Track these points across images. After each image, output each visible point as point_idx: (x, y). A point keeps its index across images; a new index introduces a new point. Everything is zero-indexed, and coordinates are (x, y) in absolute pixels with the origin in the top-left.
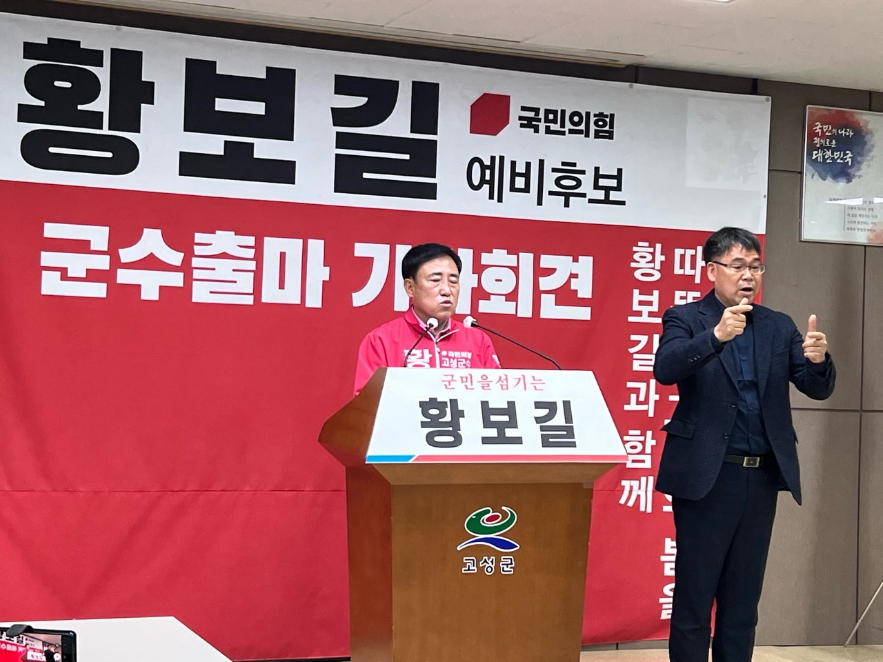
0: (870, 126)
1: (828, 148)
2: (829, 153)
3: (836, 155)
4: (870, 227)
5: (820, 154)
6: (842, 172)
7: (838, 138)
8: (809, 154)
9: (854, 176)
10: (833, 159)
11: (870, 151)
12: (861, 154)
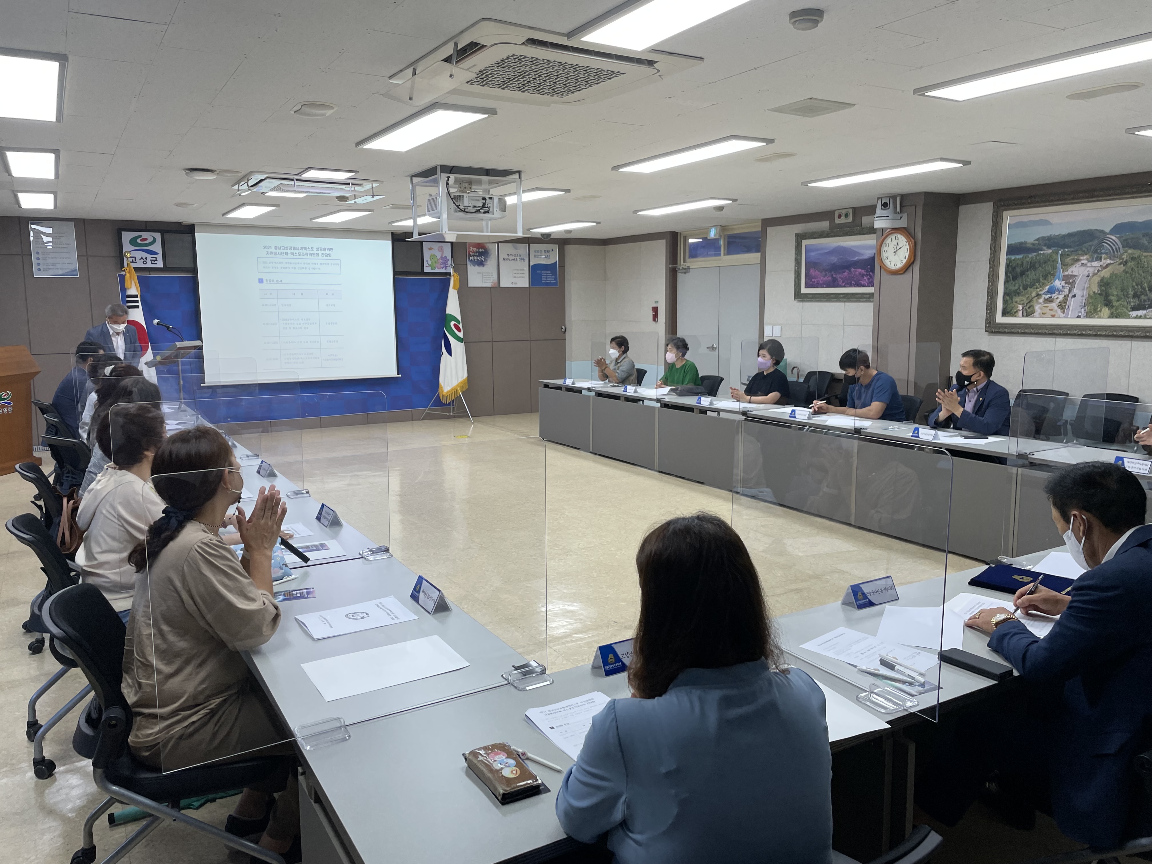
0: (490, 248)
2: (476, 257)
3: (478, 258)
4: (492, 281)
5: (473, 258)
6: (481, 264)
7: (479, 252)
8: (469, 258)
9: (485, 265)
10: (478, 261)
11: (490, 256)
12: (487, 257)
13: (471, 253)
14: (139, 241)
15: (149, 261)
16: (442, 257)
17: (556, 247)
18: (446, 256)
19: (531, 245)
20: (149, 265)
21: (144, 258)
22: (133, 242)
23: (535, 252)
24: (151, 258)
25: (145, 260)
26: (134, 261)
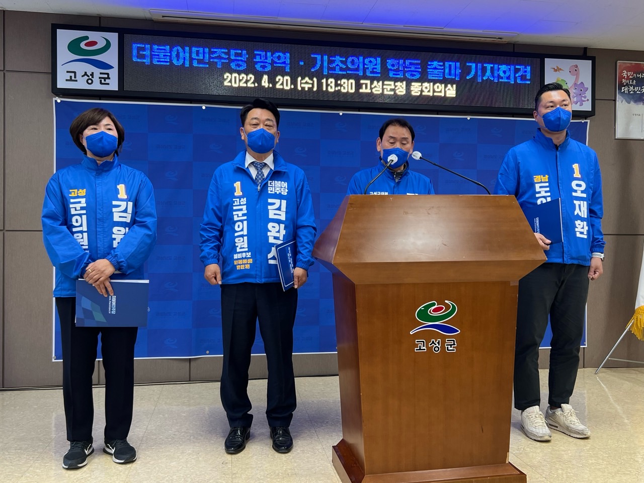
1: (631, 85)
2: (632, 88)
3: (636, 89)
5: (626, 89)
6: (640, 99)
7: (637, 79)
10: (634, 91)
13: (624, 81)
14: (82, 45)
15: (96, 80)
16: (575, 84)
18: (582, 83)
21: (89, 74)
22: (74, 47)
24: (101, 73)
25: (91, 77)
26: (73, 78)
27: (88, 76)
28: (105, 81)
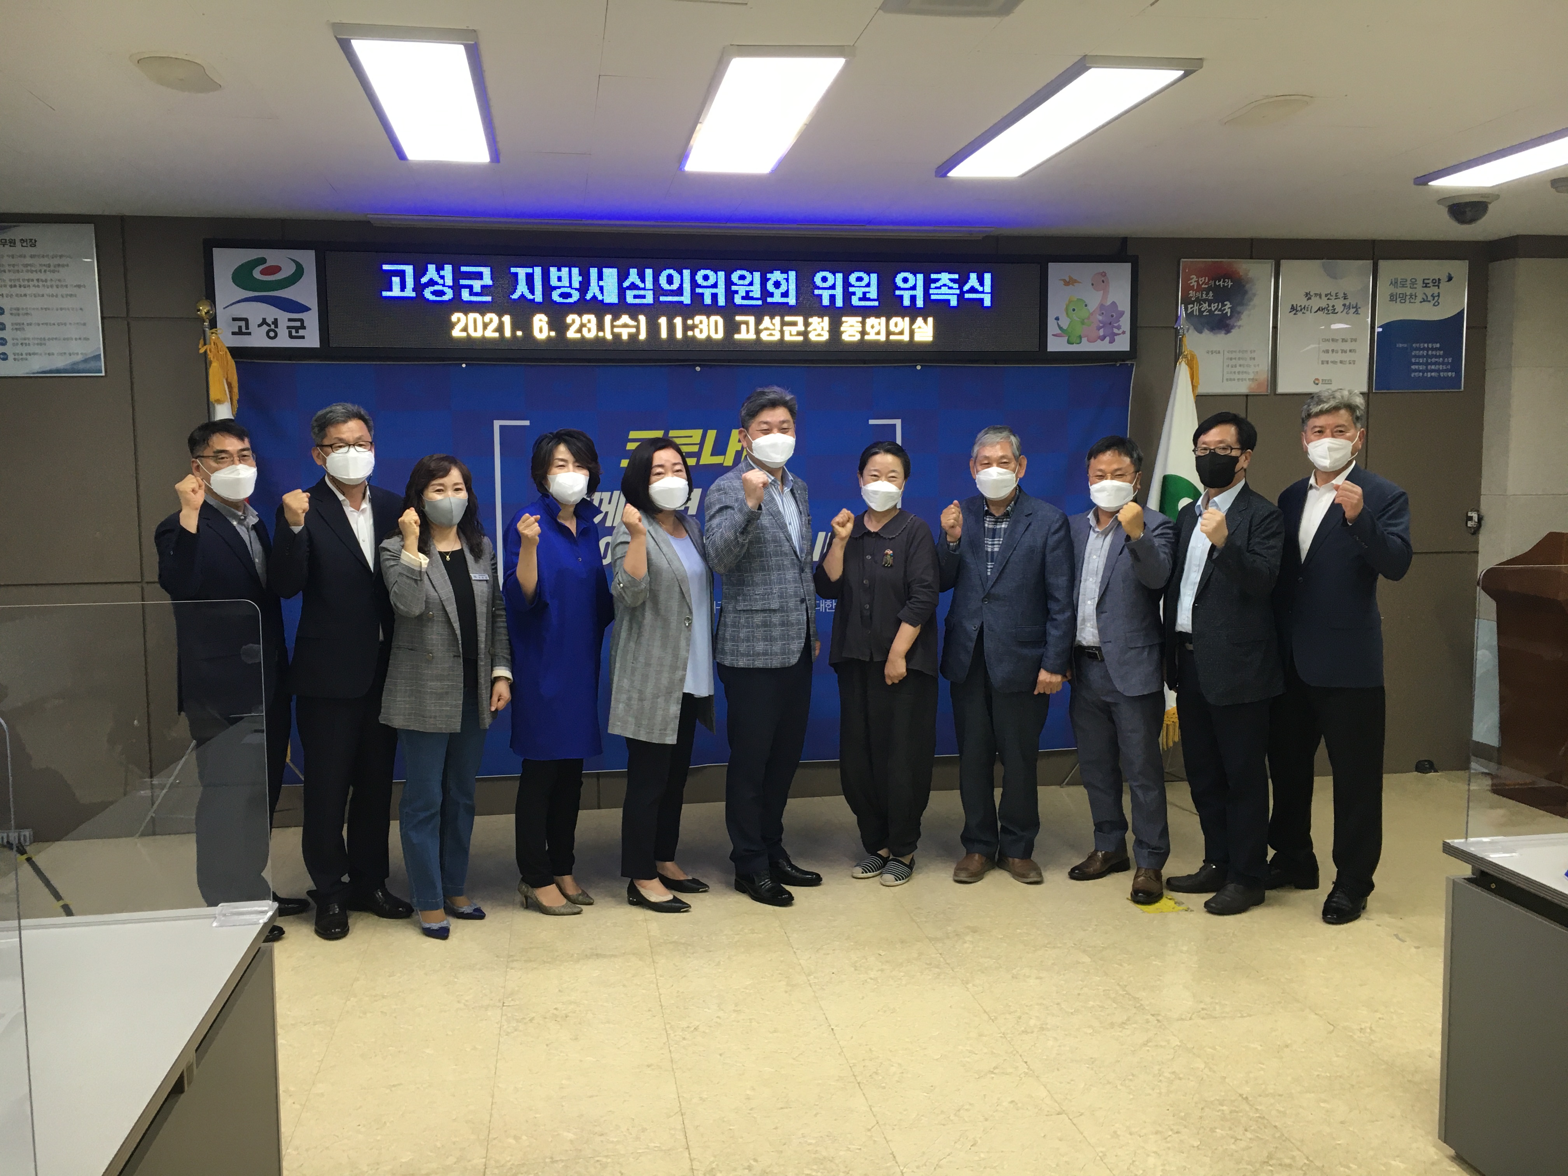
0: (1250, 275)
1: (1205, 301)
2: (1206, 306)
3: (1214, 306)
4: (1251, 376)
5: (1196, 308)
6: (1220, 324)
7: (1216, 290)
8: (1184, 308)
9: (1233, 327)
10: (1210, 311)
11: (1251, 300)
12: (1242, 304)
13: (1192, 293)
14: (257, 274)
15: (283, 331)
16: (1102, 306)
17: (1460, 269)
18: (1114, 303)
19: (1382, 263)
20: (283, 341)
21: (269, 321)
22: (242, 277)
23: (1394, 283)
24: (290, 320)
25: (273, 327)
26: (244, 330)
27: (269, 325)
28: (297, 332)
